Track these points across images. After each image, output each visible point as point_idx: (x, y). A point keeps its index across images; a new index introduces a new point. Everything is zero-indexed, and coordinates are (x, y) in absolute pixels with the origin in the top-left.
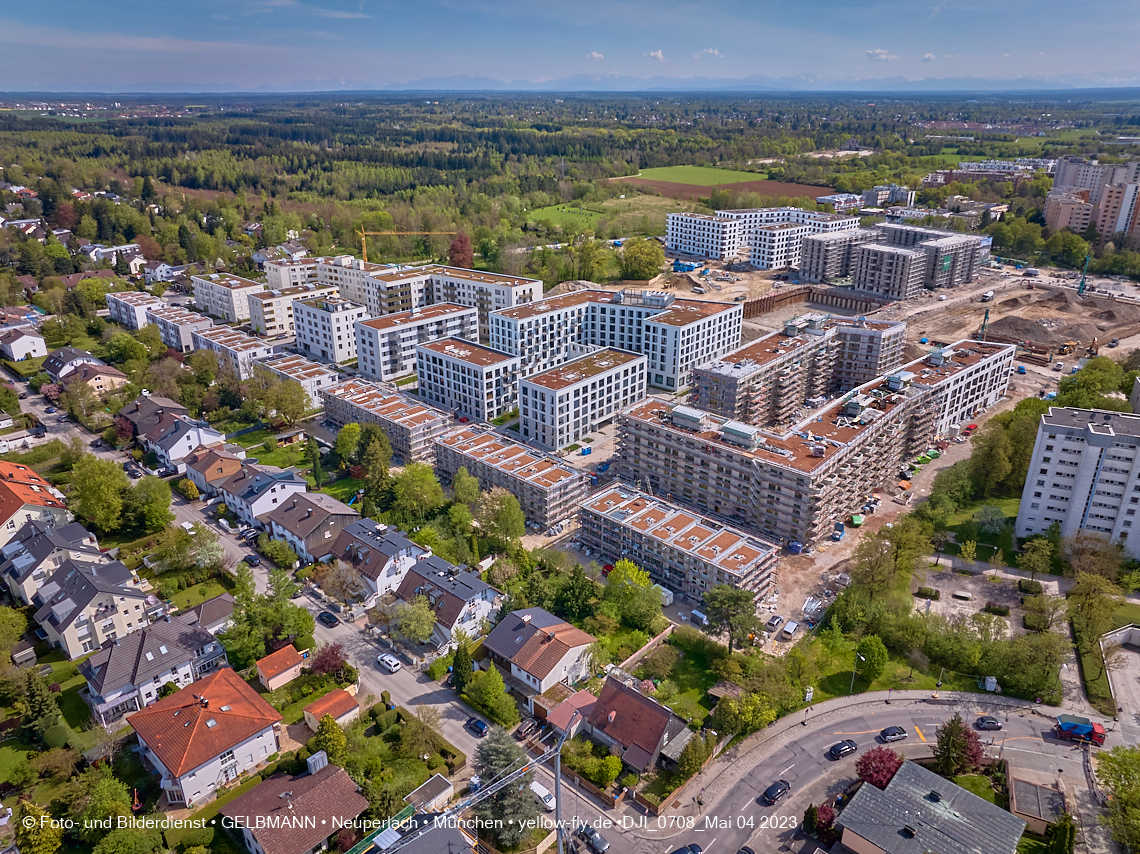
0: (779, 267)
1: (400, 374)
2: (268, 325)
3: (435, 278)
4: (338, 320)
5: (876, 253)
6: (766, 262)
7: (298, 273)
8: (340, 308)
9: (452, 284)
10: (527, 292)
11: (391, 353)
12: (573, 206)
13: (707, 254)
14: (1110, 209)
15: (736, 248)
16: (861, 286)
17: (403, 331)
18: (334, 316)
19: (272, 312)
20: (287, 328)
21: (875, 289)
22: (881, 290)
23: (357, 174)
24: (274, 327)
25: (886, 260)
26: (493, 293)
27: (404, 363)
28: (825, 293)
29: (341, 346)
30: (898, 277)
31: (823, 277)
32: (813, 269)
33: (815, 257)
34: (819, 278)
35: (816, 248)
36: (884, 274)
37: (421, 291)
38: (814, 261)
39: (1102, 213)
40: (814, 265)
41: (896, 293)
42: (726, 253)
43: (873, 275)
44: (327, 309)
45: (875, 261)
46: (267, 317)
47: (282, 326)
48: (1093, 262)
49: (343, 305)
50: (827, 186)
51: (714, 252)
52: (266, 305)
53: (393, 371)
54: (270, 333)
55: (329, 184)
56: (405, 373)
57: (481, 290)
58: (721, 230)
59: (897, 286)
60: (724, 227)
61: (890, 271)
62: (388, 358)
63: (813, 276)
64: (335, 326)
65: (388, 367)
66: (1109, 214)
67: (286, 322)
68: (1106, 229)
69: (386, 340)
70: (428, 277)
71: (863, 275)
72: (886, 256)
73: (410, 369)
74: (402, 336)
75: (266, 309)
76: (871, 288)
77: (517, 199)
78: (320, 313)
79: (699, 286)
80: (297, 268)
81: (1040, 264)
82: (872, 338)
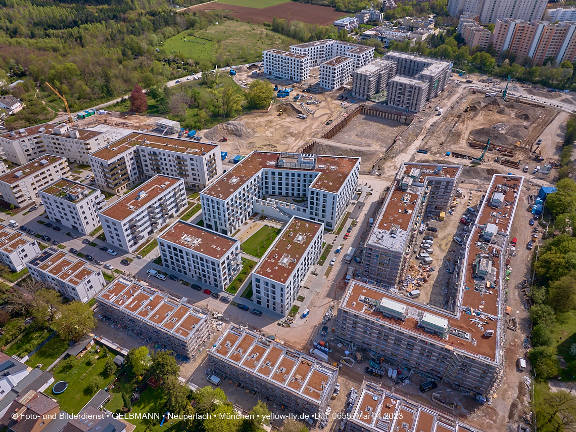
0: (338, 87)
1: (140, 242)
2: (19, 201)
3: (141, 147)
4: (82, 207)
5: (401, 84)
6: (330, 86)
7: (27, 142)
8: (80, 196)
9: (155, 153)
10: (212, 156)
11: (132, 233)
12: (189, 35)
13: (291, 78)
14: (501, 35)
15: (310, 76)
16: (392, 103)
17: (138, 215)
18: (78, 205)
19: (20, 191)
20: (34, 199)
21: (400, 105)
22: (404, 106)
23: (29, 11)
24: (25, 201)
25: (408, 89)
26: (188, 160)
27: (141, 234)
28: (372, 109)
29: (87, 223)
30: (415, 99)
31: (368, 96)
32: (361, 92)
33: (362, 84)
34: (365, 97)
35: (363, 79)
36: (406, 97)
37: (132, 159)
38: (362, 87)
39: (496, 37)
40: (362, 89)
41: (413, 109)
42: (303, 78)
43: (399, 97)
44: (72, 200)
45: (400, 89)
46: (17, 196)
47: (30, 198)
48: (497, 69)
49: (82, 194)
50: (329, 6)
51: (296, 77)
52: (14, 187)
53: (135, 243)
54: (22, 205)
55: (11, 22)
56: (143, 240)
57: (179, 157)
58: (299, 64)
59: (414, 104)
60: (301, 62)
61: (410, 95)
62: (130, 237)
63: (361, 96)
64: (80, 211)
65: (132, 242)
66: (500, 38)
67: (33, 194)
68: (498, 47)
69: (127, 226)
70: (135, 148)
71: (393, 97)
72: (407, 86)
73: (147, 236)
74: (138, 218)
75: (15, 191)
76: (398, 105)
77: (154, 35)
78: (66, 202)
79: (301, 113)
80: (26, 139)
81: (471, 72)
82: (448, 183)
